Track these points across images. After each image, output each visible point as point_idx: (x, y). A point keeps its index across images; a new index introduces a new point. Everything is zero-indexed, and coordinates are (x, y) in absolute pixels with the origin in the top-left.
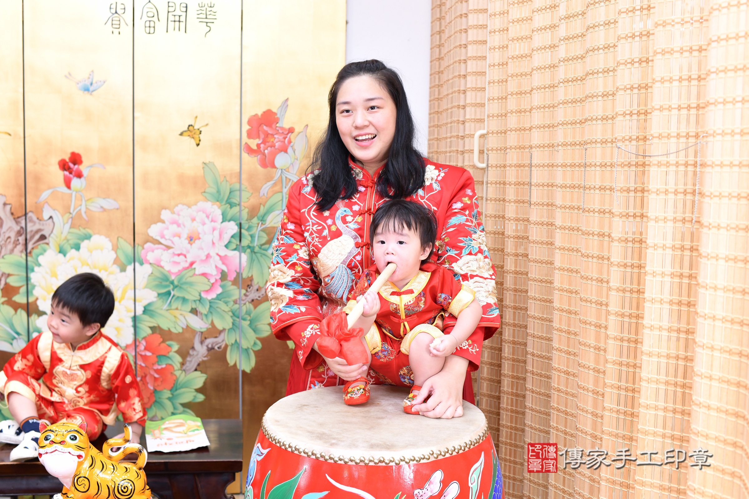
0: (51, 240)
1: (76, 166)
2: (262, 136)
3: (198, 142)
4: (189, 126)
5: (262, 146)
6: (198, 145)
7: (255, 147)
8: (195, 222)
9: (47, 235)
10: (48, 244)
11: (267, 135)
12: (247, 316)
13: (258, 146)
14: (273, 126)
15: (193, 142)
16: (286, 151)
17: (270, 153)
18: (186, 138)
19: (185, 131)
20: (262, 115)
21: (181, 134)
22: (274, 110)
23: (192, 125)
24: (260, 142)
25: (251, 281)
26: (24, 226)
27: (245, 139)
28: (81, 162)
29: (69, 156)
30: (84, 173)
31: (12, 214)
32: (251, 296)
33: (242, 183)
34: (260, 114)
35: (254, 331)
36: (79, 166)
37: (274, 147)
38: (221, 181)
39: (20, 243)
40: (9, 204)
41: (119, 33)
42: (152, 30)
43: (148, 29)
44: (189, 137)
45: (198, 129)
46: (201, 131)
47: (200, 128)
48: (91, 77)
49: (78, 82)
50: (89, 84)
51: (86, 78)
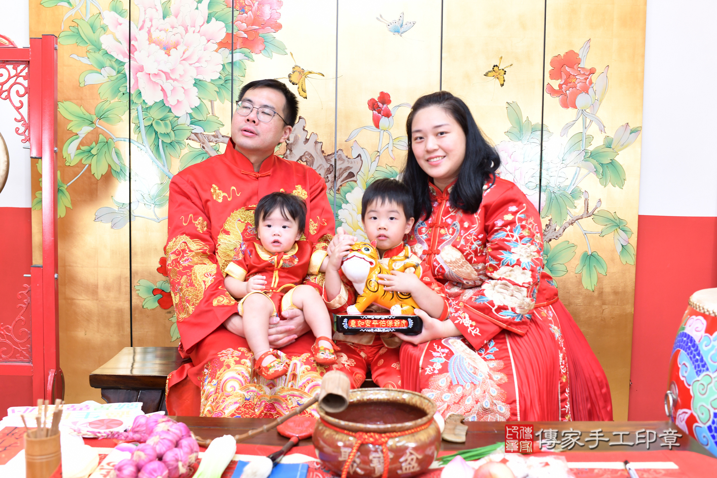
0: (358, 178)
1: (385, 106)
2: (564, 76)
3: (502, 83)
4: (494, 66)
5: (564, 86)
6: (502, 85)
7: (557, 88)
9: (355, 174)
10: (356, 181)
11: (569, 75)
13: (560, 86)
14: (575, 67)
15: (498, 83)
16: (587, 92)
17: (571, 94)
18: (490, 79)
19: (490, 72)
20: (564, 55)
21: (486, 75)
22: (576, 51)
23: (497, 66)
24: (562, 83)
25: (549, 220)
26: (334, 164)
27: (548, 80)
28: (389, 102)
29: (379, 95)
30: (392, 112)
31: (323, 152)
32: (549, 235)
33: (544, 123)
34: (562, 55)
35: (550, 270)
36: (388, 106)
37: (576, 88)
38: (524, 121)
39: (329, 181)
40: (321, 142)
44: (494, 77)
45: (503, 70)
46: (505, 71)
47: (505, 68)
48: (401, 18)
49: (388, 23)
50: (399, 25)
51: (397, 20)
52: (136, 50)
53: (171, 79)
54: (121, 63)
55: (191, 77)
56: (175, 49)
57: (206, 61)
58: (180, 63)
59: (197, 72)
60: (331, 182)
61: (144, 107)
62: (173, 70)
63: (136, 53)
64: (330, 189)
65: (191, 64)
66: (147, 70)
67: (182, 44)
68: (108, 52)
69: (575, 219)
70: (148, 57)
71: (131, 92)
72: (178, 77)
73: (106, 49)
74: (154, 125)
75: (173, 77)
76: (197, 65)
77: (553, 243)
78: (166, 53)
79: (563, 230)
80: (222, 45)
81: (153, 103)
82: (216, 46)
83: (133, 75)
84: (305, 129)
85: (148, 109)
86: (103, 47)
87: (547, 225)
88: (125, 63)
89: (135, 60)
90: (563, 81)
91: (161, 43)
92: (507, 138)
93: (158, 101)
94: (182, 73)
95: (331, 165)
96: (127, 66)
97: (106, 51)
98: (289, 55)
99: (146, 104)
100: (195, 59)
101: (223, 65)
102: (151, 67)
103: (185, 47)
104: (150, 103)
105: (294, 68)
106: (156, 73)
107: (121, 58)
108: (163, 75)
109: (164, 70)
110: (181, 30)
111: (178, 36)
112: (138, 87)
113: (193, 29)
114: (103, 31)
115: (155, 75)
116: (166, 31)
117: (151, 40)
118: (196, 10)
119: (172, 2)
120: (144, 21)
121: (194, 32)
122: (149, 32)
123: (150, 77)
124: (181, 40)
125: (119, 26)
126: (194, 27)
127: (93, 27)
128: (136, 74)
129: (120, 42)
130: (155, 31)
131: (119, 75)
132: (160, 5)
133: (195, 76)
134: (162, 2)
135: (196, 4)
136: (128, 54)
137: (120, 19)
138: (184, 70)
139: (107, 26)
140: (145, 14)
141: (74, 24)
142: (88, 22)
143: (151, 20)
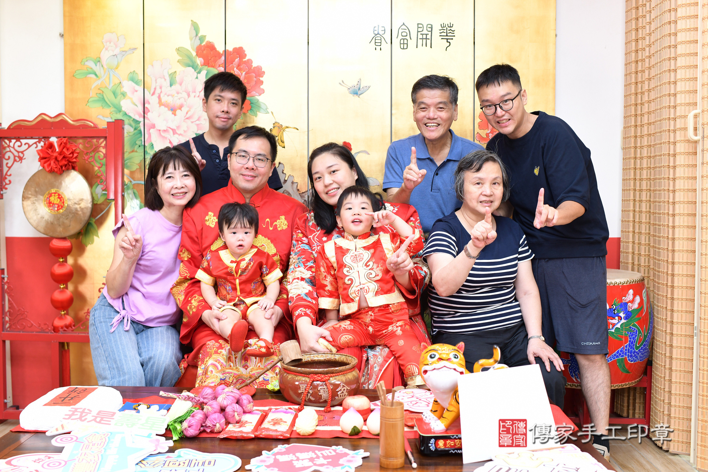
7: (485, 136)
13: (487, 135)
24: (488, 132)
26: (307, 200)
27: (477, 130)
31: (298, 190)
40: (296, 183)
41: (381, 50)
42: (405, 46)
43: (402, 45)
48: (359, 83)
49: (349, 88)
50: (357, 89)
51: (356, 84)
52: (149, 111)
53: (177, 134)
54: (137, 122)
55: (193, 132)
56: (180, 110)
58: (184, 121)
59: (197, 128)
62: (178, 127)
63: (149, 114)
65: (192, 122)
66: (157, 127)
67: (185, 106)
68: (127, 113)
70: (159, 116)
71: (145, 144)
72: (182, 132)
73: (125, 111)
75: (178, 132)
76: (198, 122)
78: (173, 114)
83: (147, 131)
84: (284, 172)
86: (123, 109)
88: (140, 122)
89: (148, 119)
90: (490, 131)
91: (169, 106)
94: (186, 129)
95: (305, 200)
96: (142, 123)
98: (270, 113)
100: (196, 117)
102: (161, 125)
103: (187, 109)
105: (274, 124)
106: (165, 129)
107: (137, 118)
108: (171, 131)
109: (171, 127)
110: (185, 95)
111: (182, 101)
112: (151, 141)
113: (194, 94)
114: (123, 97)
115: (164, 131)
116: (172, 96)
117: (161, 103)
118: (197, 79)
119: (178, 73)
120: (155, 89)
121: (195, 97)
122: (159, 97)
123: (160, 133)
124: (185, 103)
125: (135, 93)
126: (195, 92)
127: (114, 93)
128: (149, 130)
129: (136, 105)
130: (164, 96)
131: (136, 131)
132: (168, 76)
133: (196, 131)
134: (170, 74)
135: (196, 74)
136: (143, 114)
137: (137, 87)
138: (187, 127)
139: (126, 93)
140: (156, 83)
141: (100, 92)
142: (111, 90)
143: (161, 88)
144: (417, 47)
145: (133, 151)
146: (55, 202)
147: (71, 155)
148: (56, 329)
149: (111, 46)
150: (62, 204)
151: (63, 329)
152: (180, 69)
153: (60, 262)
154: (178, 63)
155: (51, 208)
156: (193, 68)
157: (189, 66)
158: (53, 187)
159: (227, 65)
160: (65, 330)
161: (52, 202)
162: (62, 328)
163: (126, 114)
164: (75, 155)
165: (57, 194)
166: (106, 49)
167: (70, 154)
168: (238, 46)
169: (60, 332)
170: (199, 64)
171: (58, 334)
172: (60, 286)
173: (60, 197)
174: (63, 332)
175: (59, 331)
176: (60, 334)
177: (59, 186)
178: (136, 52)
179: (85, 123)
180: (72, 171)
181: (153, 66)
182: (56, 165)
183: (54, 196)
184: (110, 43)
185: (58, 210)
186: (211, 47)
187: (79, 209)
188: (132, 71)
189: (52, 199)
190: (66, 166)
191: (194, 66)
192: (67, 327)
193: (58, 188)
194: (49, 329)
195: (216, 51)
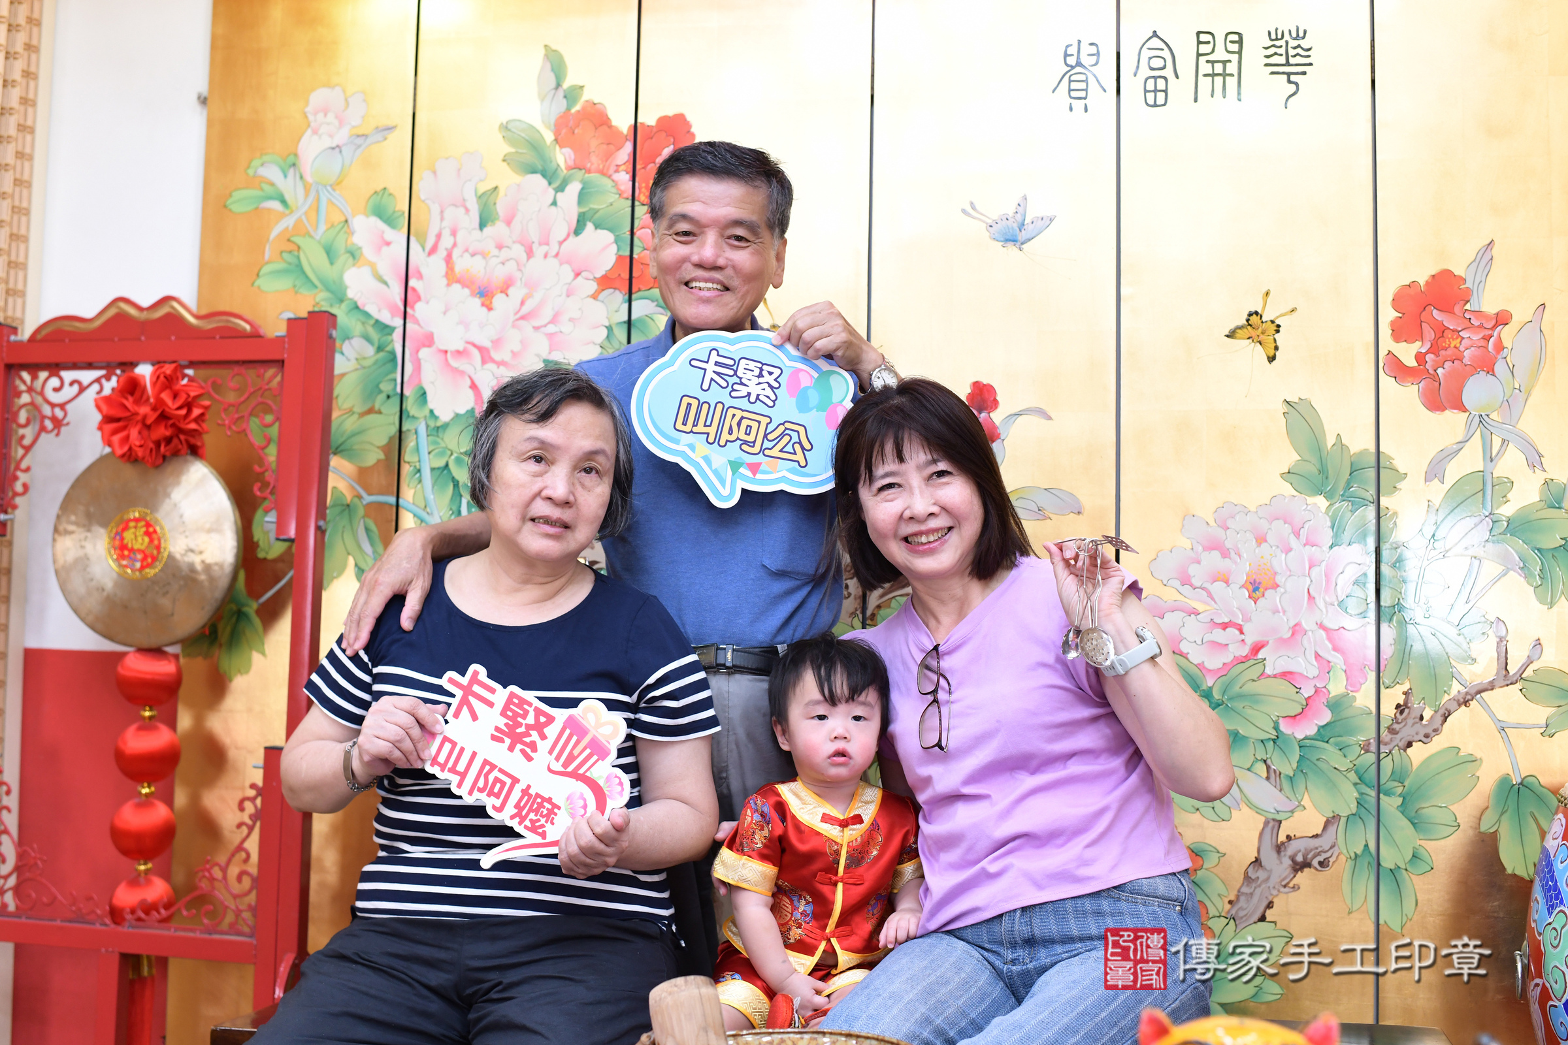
1: (985, 414)
2: (1429, 334)
3: (1271, 354)
4: (1250, 315)
5: (1429, 358)
6: (1272, 359)
7: (1411, 362)
8: (1264, 545)
11: (1441, 331)
12: (1396, 784)
13: (1420, 357)
14: (1457, 309)
15: (1260, 353)
16: (1491, 371)
17: (1449, 375)
18: (1242, 345)
19: (1241, 328)
20: (1427, 283)
21: (1231, 335)
22: (1459, 271)
23: (1256, 313)
24: (1423, 350)
25: (1405, 693)
27: (1387, 343)
28: (995, 404)
29: (969, 391)
30: (1001, 430)
32: (1406, 733)
33: (1381, 450)
34: (1422, 282)
35: (1413, 824)
36: (992, 415)
37: (1461, 361)
38: (1329, 446)
39: (849, 595)
41: (1086, 110)
42: (1161, 97)
43: (1150, 97)
44: (1250, 340)
45: (1273, 322)
46: (1279, 326)
47: (1277, 317)
48: (1020, 210)
49: (989, 221)
50: (1015, 225)
51: (1011, 213)
52: (419, 298)
53: (493, 361)
54: (386, 329)
55: (538, 356)
56: (503, 295)
57: (571, 320)
58: (514, 326)
59: (551, 346)
60: (855, 599)
61: (432, 424)
62: (497, 343)
63: (418, 306)
64: (852, 613)
65: (536, 328)
66: (440, 344)
67: (518, 283)
68: (359, 304)
69: (1473, 691)
70: (445, 313)
71: (407, 392)
72: (505, 356)
73: (356, 299)
74: (452, 466)
75: (496, 356)
76: (551, 328)
77: (1418, 753)
78: (483, 305)
79: (1442, 718)
80: (605, 282)
81: (452, 415)
82: (593, 287)
83: (411, 355)
85: (438, 430)
86: (350, 294)
87: (1398, 706)
88: (392, 329)
89: (416, 322)
90: (1428, 346)
91: (473, 283)
92: (1288, 490)
93: (462, 411)
94: (517, 347)
96: (398, 333)
97: (356, 303)
99: (436, 418)
100: (547, 314)
101: (609, 329)
102: (450, 337)
103: (524, 291)
104: (445, 416)
106: (461, 349)
107: (386, 317)
108: (476, 353)
109: (477, 343)
110: (519, 251)
111: (511, 267)
112: (420, 381)
113: (545, 248)
114: (351, 260)
115: (459, 353)
116: (484, 255)
117: (451, 276)
118: (553, 208)
119: (502, 192)
120: (439, 236)
121: (546, 256)
122: (449, 259)
123: (446, 360)
124: (518, 275)
125: (385, 249)
126: (547, 244)
127: (330, 252)
128: (418, 351)
129: (386, 283)
130: (462, 256)
131: (381, 354)
132: (475, 200)
133: (545, 355)
134: (480, 192)
135: (551, 192)
136: (402, 308)
137: (389, 233)
138: (521, 342)
139: (360, 248)
140: (442, 219)
141: (291, 247)
142: (319, 242)
143: (454, 233)
144: (1196, 100)
145: (371, 411)
146: (136, 547)
147: (183, 412)
148: (116, 915)
149: (328, 124)
150: (155, 552)
151: (135, 916)
152: (507, 179)
153: (144, 718)
154: (505, 164)
155: (124, 563)
156: (544, 176)
157: (534, 172)
158: (132, 503)
159: (638, 167)
160: (139, 919)
161: (130, 546)
162: (133, 912)
163: (357, 307)
164: (196, 412)
165: (143, 523)
166: (315, 132)
167: (180, 408)
168: (670, 113)
169: (127, 924)
170: (563, 166)
171: (120, 929)
172: (139, 788)
173: (151, 530)
174: (134, 923)
175: (124, 919)
176: (125, 929)
177: (152, 501)
178: (392, 136)
179: (228, 321)
180: (190, 458)
181: (435, 173)
182: (142, 438)
183: (136, 527)
184: (325, 115)
185: (142, 568)
186: (597, 118)
187: (199, 567)
188: (379, 188)
189: (128, 536)
190: (168, 440)
191: (549, 174)
192: (148, 908)
193: (146, 507)
194: (99, 912)
195: (610, 127)
